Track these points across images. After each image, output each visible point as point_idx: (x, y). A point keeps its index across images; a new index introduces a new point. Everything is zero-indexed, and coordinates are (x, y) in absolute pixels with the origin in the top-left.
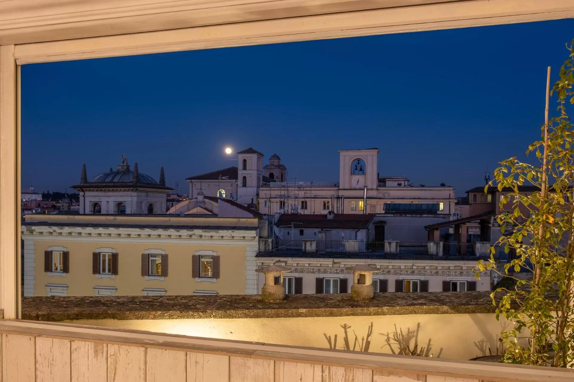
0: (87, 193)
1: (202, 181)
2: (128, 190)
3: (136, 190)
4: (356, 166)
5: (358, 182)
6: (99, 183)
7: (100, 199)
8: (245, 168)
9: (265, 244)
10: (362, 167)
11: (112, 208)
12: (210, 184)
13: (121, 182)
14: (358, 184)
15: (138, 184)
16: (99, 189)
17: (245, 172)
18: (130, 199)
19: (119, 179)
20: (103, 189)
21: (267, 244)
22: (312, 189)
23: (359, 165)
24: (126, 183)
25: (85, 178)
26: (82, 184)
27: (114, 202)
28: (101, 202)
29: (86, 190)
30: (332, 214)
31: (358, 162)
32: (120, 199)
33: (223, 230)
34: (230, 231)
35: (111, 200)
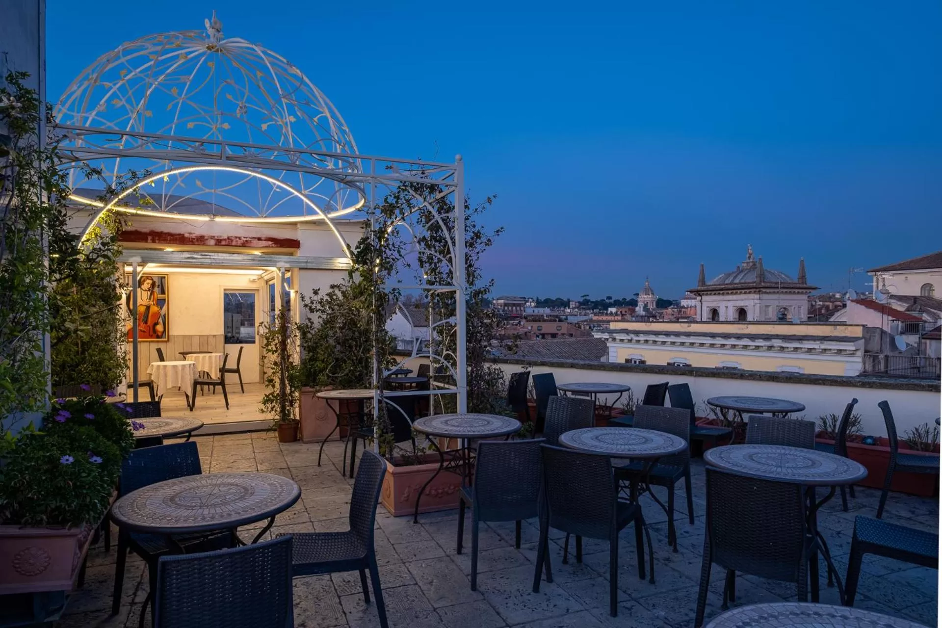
0: (704, 298)
2: (750, 293)
3: (759, 291)
6: (720, 285)
7: (718, 304)
9: (874, 361)
11: (732, 314)
12: (908, 276)
13: (742, 283)
15: (763, 284)
16: (717, 292)
18: (752, 303)
19: (742, 278)
20: (721, 292)
21: (876, 362)
24: (749, 283)
25: (703, 282)
26: (699, 288)
27: (735, 307)
28: (719, 307)
29: (703, 294)
32: (741, 304)
33: (808, 340)
34: (818, 342)
35: (731, 305)
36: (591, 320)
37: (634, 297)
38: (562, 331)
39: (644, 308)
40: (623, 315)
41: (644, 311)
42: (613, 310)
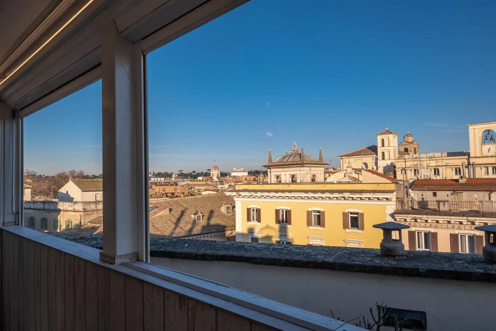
0: (272, 170)
1: (350, 157)
2: (298, 167)
3: (303, 166)
4: (486, 136)
5: (489, 150)
6: (279, 163)
7: (280, 173)
8: (383, 145)
9: (402, 204)
10: (493, 137)
11: (289, 180)
12: (356, 159)
13: (293, 162)
14: (489, 151)
16: (280, 167)
17: (383, 148)
18: (299, 172)
19: (292, 159)
20: (282, 167)
22: (443, 158)
23: (488, 135)
24: (297, 161)
25: (270, 160)
26: (269, 164)
27: (289, 174)
28: (281, 175)
29: (272, 168)
30: (463, 179)
31: (488, 132)
32: (293, 173)
33: (366, 193)
34: (372, 194)
35: (287, 173)
36: (188, 184)
37: (208, 172)
38: (178, 191)
39: (217, 177)
40: (206, 181)
41: (217, 178)
42: (200, 178)
